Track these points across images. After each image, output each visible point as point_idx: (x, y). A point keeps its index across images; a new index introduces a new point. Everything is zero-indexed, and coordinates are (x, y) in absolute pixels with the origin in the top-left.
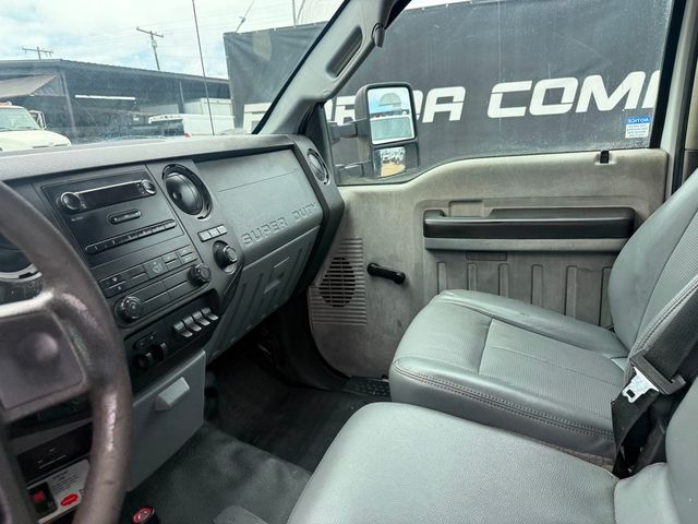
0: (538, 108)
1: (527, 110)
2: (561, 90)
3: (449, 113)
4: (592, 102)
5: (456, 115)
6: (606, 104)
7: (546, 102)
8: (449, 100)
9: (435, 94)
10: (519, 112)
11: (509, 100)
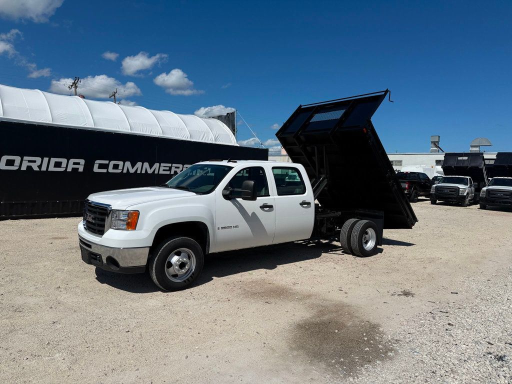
0: (111, 170)
1: (108, 171)
2: (118, 165)
3: (78, 169)
4: (128, 169)
5: (81, 169)
6: (132, 171)
7: (113, 169)
8: (78, 164)
9: (72, 161)
10: (105, 171)
11: (101, 166)
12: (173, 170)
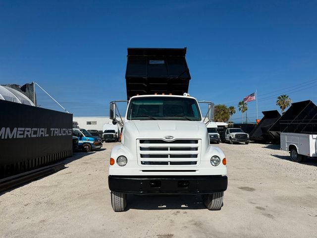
12: (26, 133)
